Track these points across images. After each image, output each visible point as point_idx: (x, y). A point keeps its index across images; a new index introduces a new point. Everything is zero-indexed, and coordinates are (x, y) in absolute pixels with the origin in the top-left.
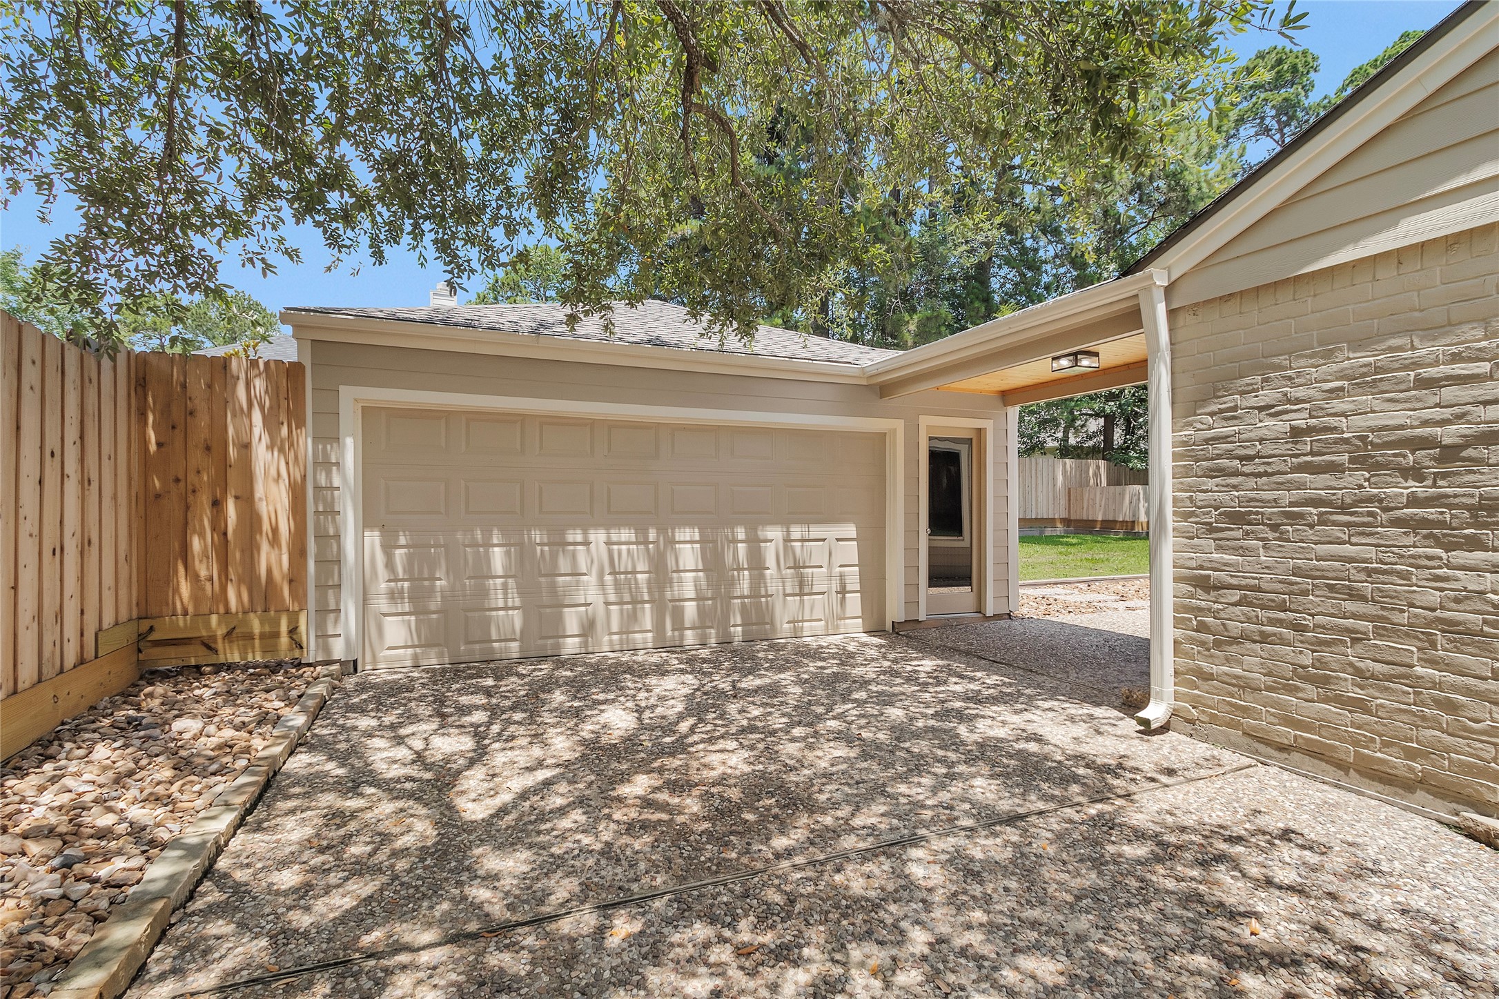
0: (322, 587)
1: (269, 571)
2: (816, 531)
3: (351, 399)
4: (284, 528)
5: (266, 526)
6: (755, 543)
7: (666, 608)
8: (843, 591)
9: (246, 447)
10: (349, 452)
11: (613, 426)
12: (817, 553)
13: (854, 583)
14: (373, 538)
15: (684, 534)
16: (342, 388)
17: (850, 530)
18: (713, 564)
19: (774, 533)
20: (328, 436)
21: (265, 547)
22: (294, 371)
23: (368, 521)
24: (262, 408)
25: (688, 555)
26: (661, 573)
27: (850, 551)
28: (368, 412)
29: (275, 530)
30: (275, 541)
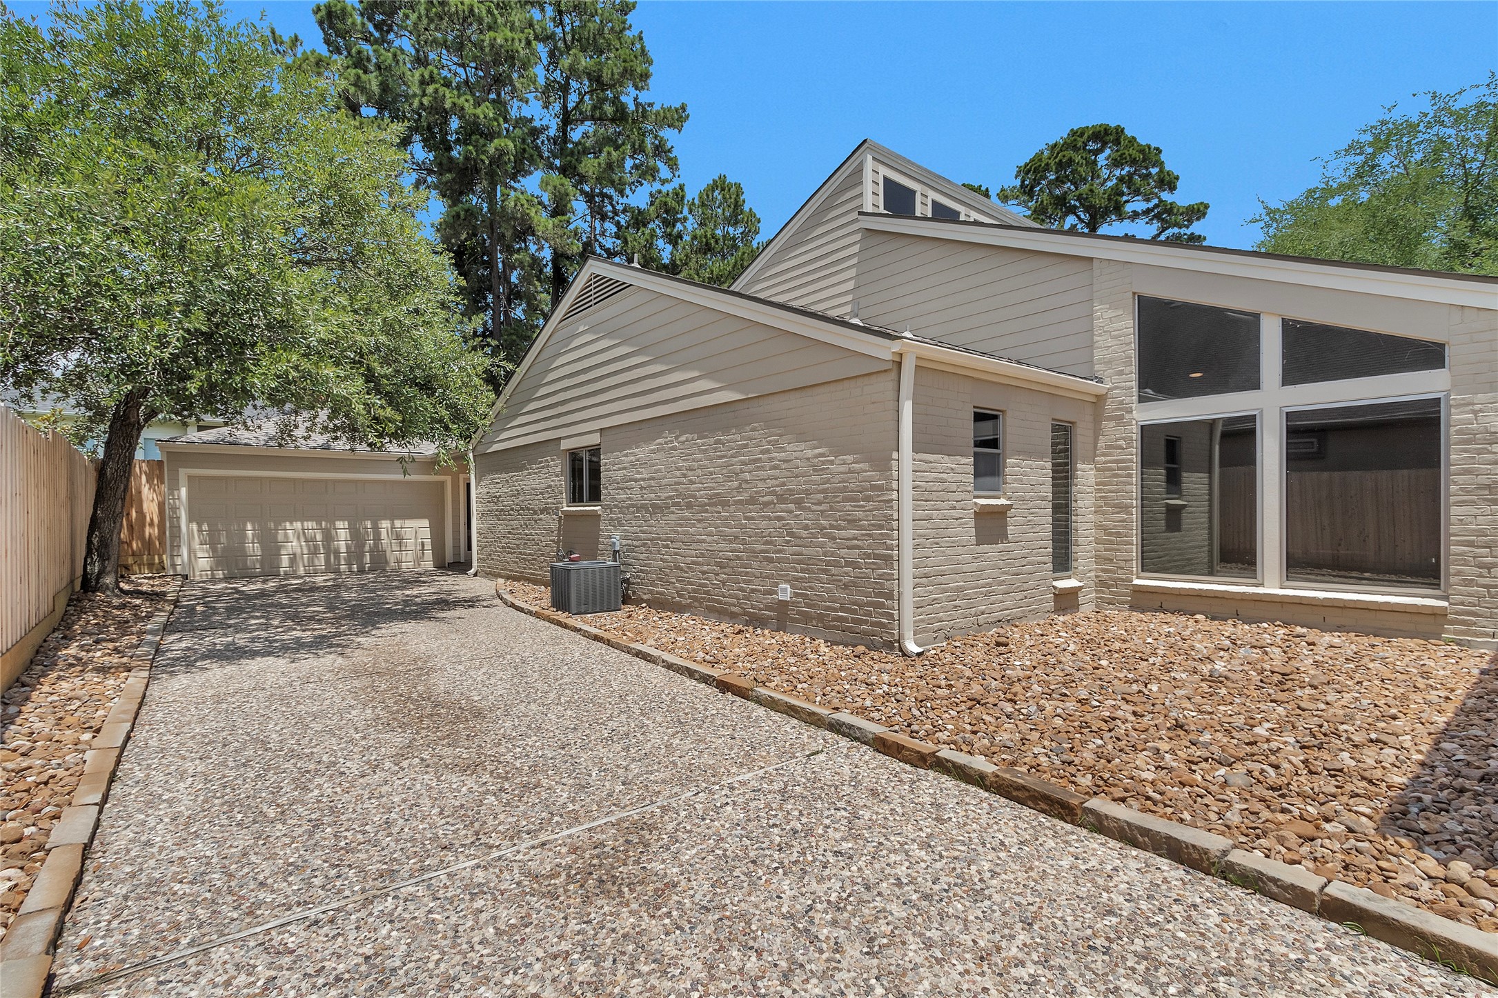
0: (172, 546)
1: (150, 535)
2: (408, 523)
3: (183, 473)
4: (156, 520)
5: (148, 519)
6: (376, 529)
7: (331, 552)
8: (423, 550)
9: (140, 492)
10: (183, 492)
11: (304, 481)
12: (408, 534)
13: (428, 546)
14: (194, 526)
15: (340, 524)
16: (180, 470)
17: (426, 523)
18: (356, 535)
19: (385, 524)
20: (174, 487)
21: (147, 527)
22: (160, 463)
23: (191, 519)
24: (145, 473)
25: (342, 531)
26: (329, 537)
27: (427, 533)
28: (190, 478)
29: (152, 520)
30: (152, 524)
